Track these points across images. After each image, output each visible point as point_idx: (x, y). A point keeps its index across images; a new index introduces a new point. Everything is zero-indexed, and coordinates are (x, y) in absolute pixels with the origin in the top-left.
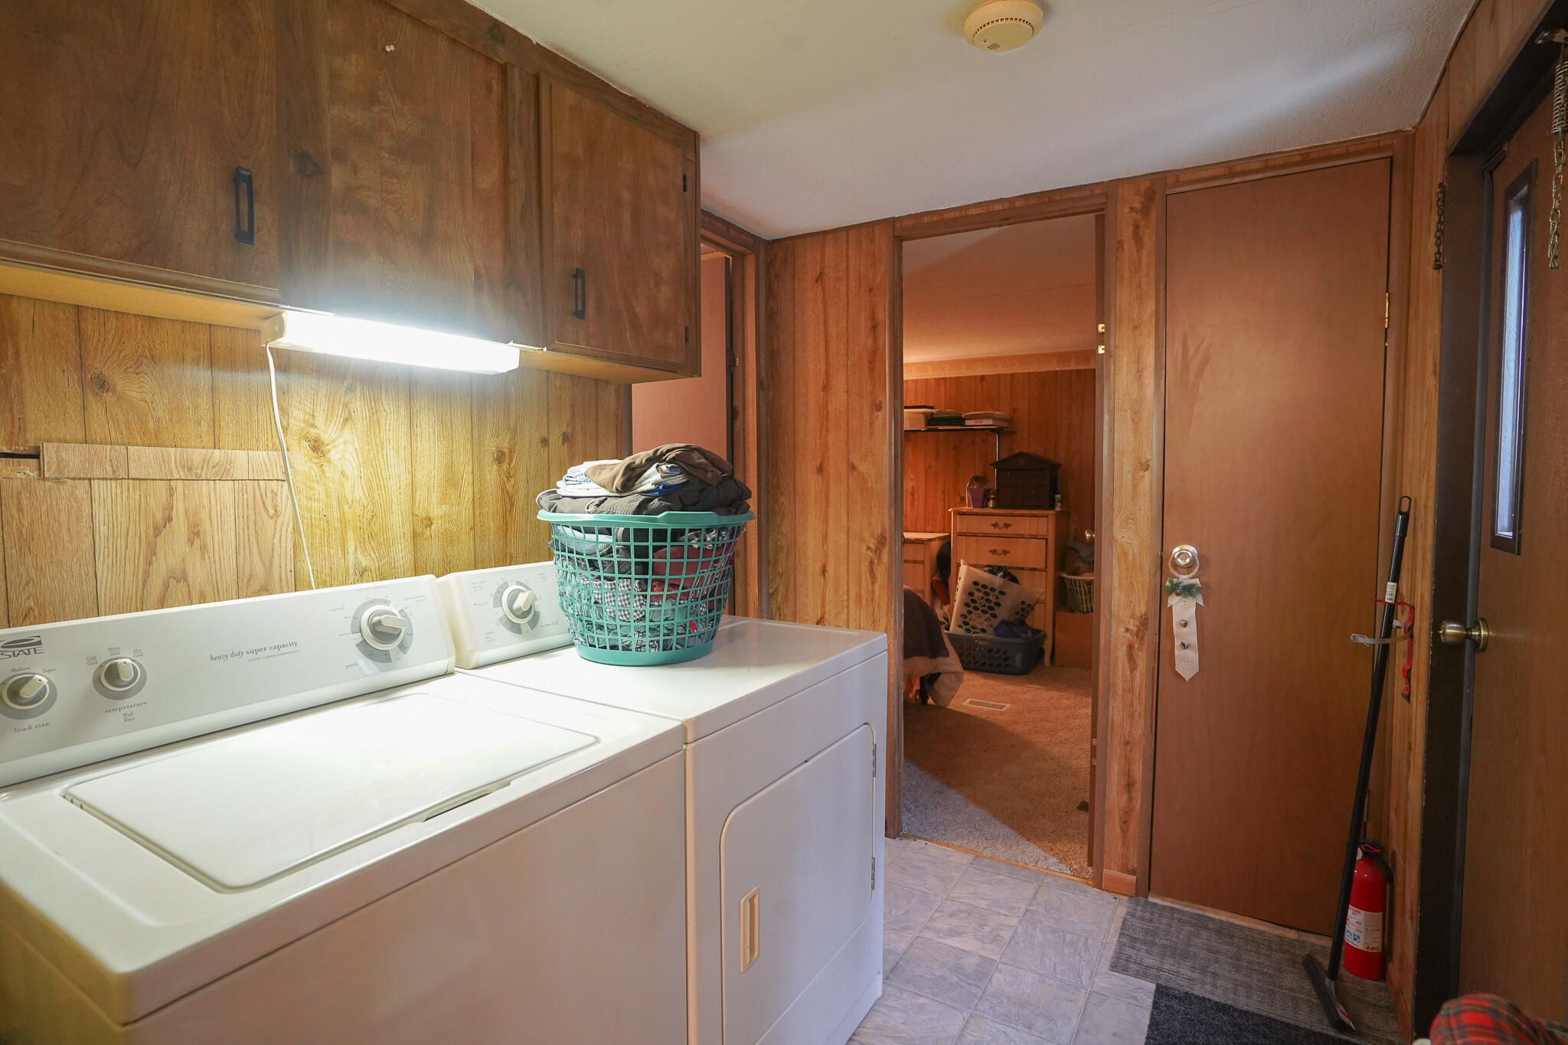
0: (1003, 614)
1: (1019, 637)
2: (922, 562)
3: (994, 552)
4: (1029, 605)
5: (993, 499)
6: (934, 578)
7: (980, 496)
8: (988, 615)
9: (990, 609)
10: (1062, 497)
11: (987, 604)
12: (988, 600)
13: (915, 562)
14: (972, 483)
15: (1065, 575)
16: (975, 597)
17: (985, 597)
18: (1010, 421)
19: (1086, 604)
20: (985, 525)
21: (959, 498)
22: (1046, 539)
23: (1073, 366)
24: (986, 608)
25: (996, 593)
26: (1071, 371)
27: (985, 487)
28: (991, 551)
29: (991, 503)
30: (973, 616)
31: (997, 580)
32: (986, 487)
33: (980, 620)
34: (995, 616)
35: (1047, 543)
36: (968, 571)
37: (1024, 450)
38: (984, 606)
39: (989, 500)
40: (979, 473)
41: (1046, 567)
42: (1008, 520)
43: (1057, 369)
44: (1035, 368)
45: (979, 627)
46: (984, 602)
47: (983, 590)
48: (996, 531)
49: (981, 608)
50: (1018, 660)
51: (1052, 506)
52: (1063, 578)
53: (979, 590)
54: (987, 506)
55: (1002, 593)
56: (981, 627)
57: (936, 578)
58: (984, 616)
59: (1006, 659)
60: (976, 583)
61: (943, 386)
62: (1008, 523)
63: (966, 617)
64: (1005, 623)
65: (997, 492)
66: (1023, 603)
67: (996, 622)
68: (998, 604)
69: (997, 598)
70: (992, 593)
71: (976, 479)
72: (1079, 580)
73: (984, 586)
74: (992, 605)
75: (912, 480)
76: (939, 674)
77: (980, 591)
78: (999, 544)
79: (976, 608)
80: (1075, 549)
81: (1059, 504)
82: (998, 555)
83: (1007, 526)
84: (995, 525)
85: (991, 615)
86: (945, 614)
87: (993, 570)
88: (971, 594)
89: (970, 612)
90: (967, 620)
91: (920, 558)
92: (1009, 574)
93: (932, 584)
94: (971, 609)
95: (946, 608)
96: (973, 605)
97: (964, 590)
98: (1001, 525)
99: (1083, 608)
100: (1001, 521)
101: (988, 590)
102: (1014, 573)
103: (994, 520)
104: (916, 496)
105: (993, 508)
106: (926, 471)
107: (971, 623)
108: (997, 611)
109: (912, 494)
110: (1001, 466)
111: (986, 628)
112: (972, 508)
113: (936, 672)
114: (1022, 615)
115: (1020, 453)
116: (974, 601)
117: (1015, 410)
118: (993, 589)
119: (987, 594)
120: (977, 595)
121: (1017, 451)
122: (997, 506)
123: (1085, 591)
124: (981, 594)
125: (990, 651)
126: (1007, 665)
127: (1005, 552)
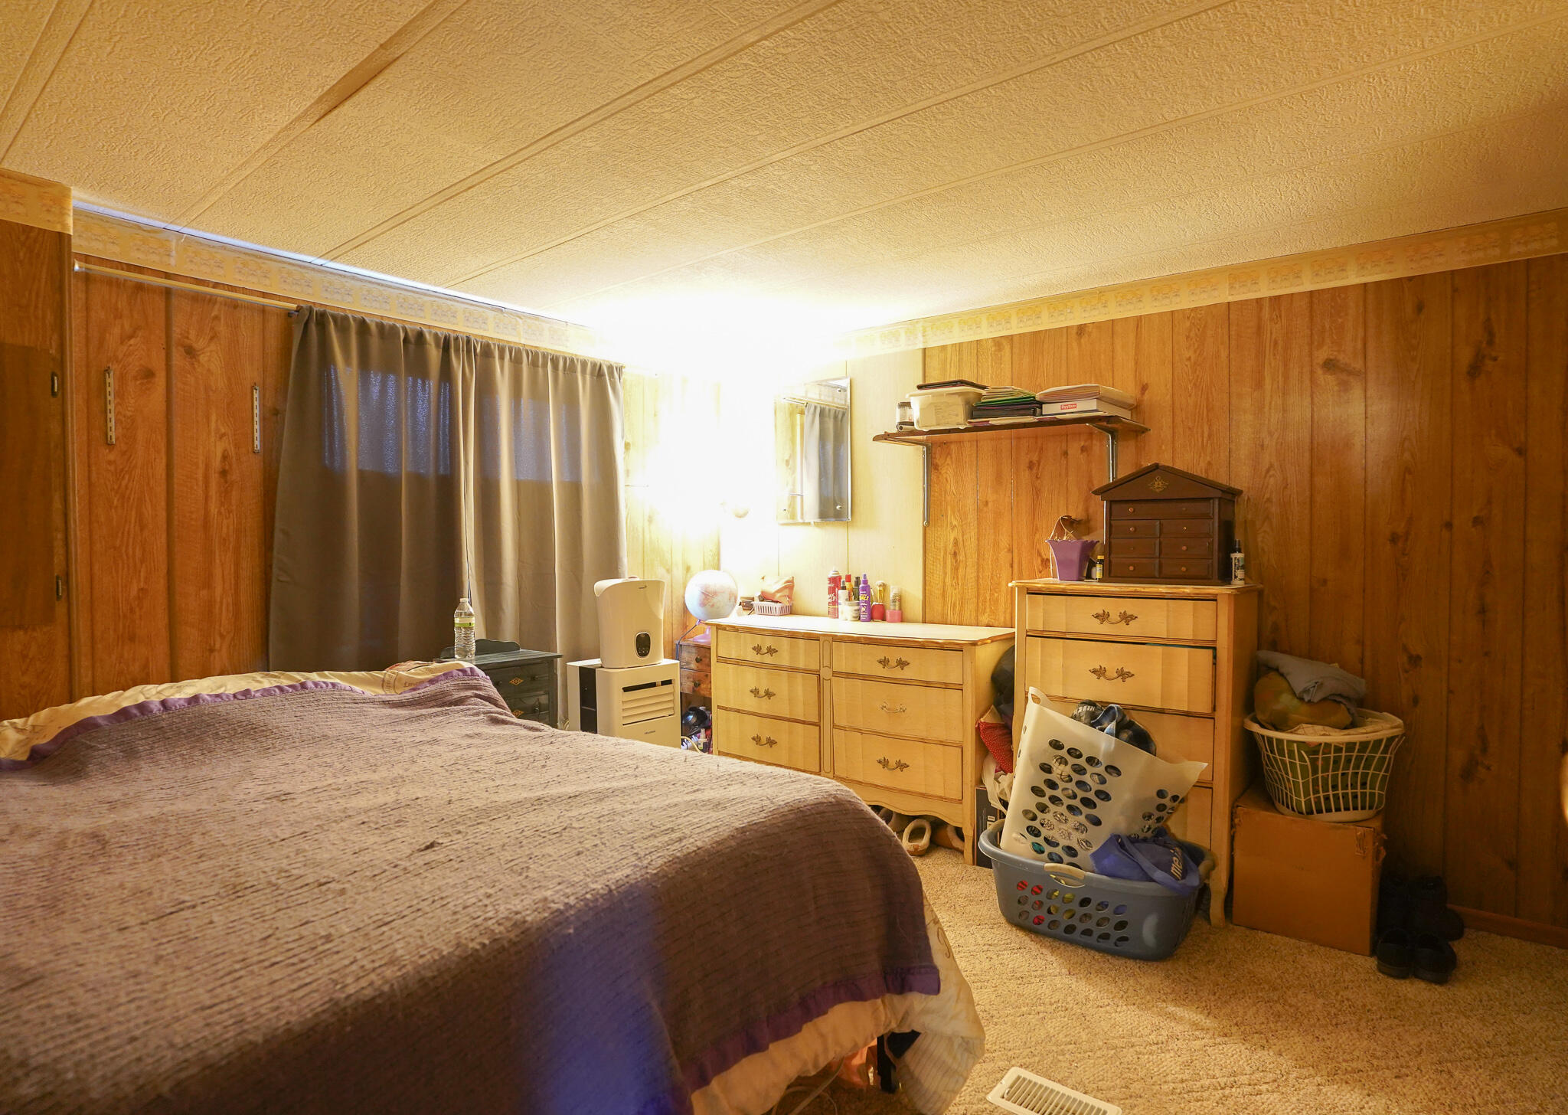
0: (1116, 817)
1: (1152, 880)
2: (960, 688)
3: (1099, 672)
4: (1175, 798)
5: (1101, 562)
6: (982, 720)
7: (1075, 556)
8: (1082, 818)
9: (1089, 803)
10: (1246, 559)
11: (1080, 794)
12: (1081, 784)
13: (946, 686)
14: (1060, 532)
15: (1256, 728)
16: (1053, 777)
17: (1076, 777)
18: (1135, 408)
19: (1307, 794)
20: (1081, 616)
21: (1039, 561)
22: (1214, 649)
23: (1265, 291)
24: (1076, 803)
25: (1100, 769)
26: (1259, 301)
27: (1085, 538)
28: (1094, 671)
29: (1098, 572)
30: (1049, 817)
31: (1102, 742)
32: (1087, 538)
33: (1063, 826)
34: (1097, 822)
35: (1215, 657)
36: (1041, 716)
37: (1166, 460)
38: (1075, 796)
39: (1092, 564)
40: (1075, 514)
41: (1214, 709)
42: (1129, 607)
43: (1230, 299)
44: (1186, 301)
45: (1063, 842)
46: (1072, 786)
47: (1071, 761)
48: (1104, 629)
49: (1067, 802)
50: (1148, 930)
51: (1225, 577)
52: (1251, 733)
53: (1063, 761)
54: (1089, 576)
55: (1113, 769)
56: (1067, 843)
57: (987, 718)
58: (1073, 820)
59: (1121, 925)
60: (1056, 745)
61: (1007, 349)
62: (1129, 613)
63: (1034, 818)
64: (1119, 842)
65: (1109, 548)
66: (1161, 794)
67: (1099, 837)
68: (1104, 796)
69: (1103, 781)
70: (1090, 769)
71: (1069, 523)
72: (1290, 742)
73: (1074, 753)
74: (1091, 795)
75: (953, 527)
76: (914, 1035)
77: (1066, 763)
78: (1112, 658)
79: (1054, 800)
80: (1277, 670)
81: (1240, 573)
82: (1109, 679)
83: (1127, 618)
84: (1103, 617)
85: (1087, 817)
86: (1002, 792)
87: (1097, 714)
88: (1046, 768)
89: (1043, 808)
90: (1036, 824)
91: (954, 678)
92: (1130, 725)
93: (978, 729)
94: (1045, 800)
95: (1004, 779)
96: (1049, 792)
97: (1031, 757)
98: (1115, 616)
99: (1299, 802)
100: (1115, 608)
101: (1082, 762)
102: (1141, 721)
103: (1099, 605)
104: (961, 557)
105: (1100, 580)
106: (979, 510)
107: (1044, 832)
108: (1102, 809)
109: (955, 554)
110: (1116, 495)
111: (1076, 846)
112: (1057, 580)
113: (907, 1030)
114: (1159, 820)
115: (1156, 467)
116: (1052, 785)
117: (1144, 388)
118: (1091, 760)
119: (1080, 770)
120: (1058, 770)
121: (1147, 463)
122: (1109, 576)
123: (1304, 768)
124: (1067, 770)
125: (1085, 902)
126: (1124, 939)
127: (1123, 675)
